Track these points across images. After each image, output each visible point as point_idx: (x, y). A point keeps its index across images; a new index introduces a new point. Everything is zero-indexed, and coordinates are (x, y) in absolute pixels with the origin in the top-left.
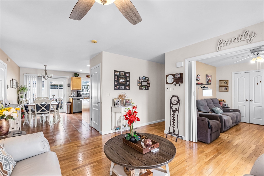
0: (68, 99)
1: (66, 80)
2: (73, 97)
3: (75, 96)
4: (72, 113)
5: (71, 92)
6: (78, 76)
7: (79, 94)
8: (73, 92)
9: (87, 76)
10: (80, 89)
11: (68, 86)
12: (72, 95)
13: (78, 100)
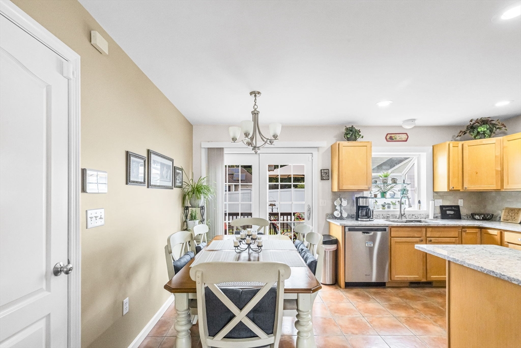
0: (323, 223)
1: (314, 158)
2: (341, 218)
3: (350, 217)
4: (342, 284)
5: (334, 200)
6: (359, 139)
7: (363, 209)
8: (341, 200)
9: (389, 136)
10: (367, 186)
11: (321, 180)
12: (336, 210)
13: (364, 233)
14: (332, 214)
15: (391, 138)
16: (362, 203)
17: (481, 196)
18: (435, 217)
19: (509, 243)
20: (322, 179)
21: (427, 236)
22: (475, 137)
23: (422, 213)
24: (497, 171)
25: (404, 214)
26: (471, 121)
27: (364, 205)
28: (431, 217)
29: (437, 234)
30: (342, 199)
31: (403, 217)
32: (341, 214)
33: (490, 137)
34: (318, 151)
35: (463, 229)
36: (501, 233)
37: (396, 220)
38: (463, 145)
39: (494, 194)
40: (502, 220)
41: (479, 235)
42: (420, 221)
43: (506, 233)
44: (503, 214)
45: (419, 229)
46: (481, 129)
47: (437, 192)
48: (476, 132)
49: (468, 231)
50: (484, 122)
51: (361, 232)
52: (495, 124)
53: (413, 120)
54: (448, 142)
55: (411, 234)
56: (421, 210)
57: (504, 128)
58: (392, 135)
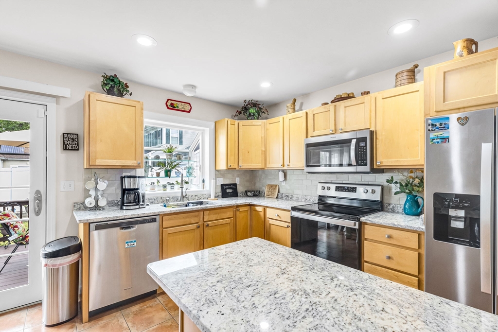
0: (66, 218)
2: (93, 208)
3: (111, 204)
4: (85, 316)
5: (86, 180)
6: (127, 96)
7: (129, 194)
8: (96, 180)
9: (170, 102)
10: (135, 162)
11: (64, 150)
12: (90, 196)
13: (122, 228)
14: (83, 203)
15: (172, 105)
16: (128, 184)
17: (252, 174)
18: (217, 197)
19: (269, 218)
20: (65, 148)
21: (205, 220)
22: (247, 118)
23: (204, 193)
24: (262, 151)
25: (186, 196)
26: (245, 101)
27: (132, 187)
28: (213, 197)
29: (214, 217)
30: (98, 180)
31: (185, 199)
32: (97, 201)
33: (258, 119)
34: (57, 103)
35: (237, 208)
36: (264, 209)
37: (176, 203)
38: (238, 123)
39: (260, 172)
40: (265, 196)
41: (249, 212)
42: (201, 203)
43: (267, 209)
44: (266, 190)
45: (197, 213)
46: (252, 111)
47: (218, 171)
48: (248, 113)
49: (241, 209)
50: (254, 104)
51: (118, 228)
52: (261, 108)
53: (194, 87)
54: (226, 119)
55: (188, 221)
56: (205, 189)
57: (266, 113)
58: (174, 102)
